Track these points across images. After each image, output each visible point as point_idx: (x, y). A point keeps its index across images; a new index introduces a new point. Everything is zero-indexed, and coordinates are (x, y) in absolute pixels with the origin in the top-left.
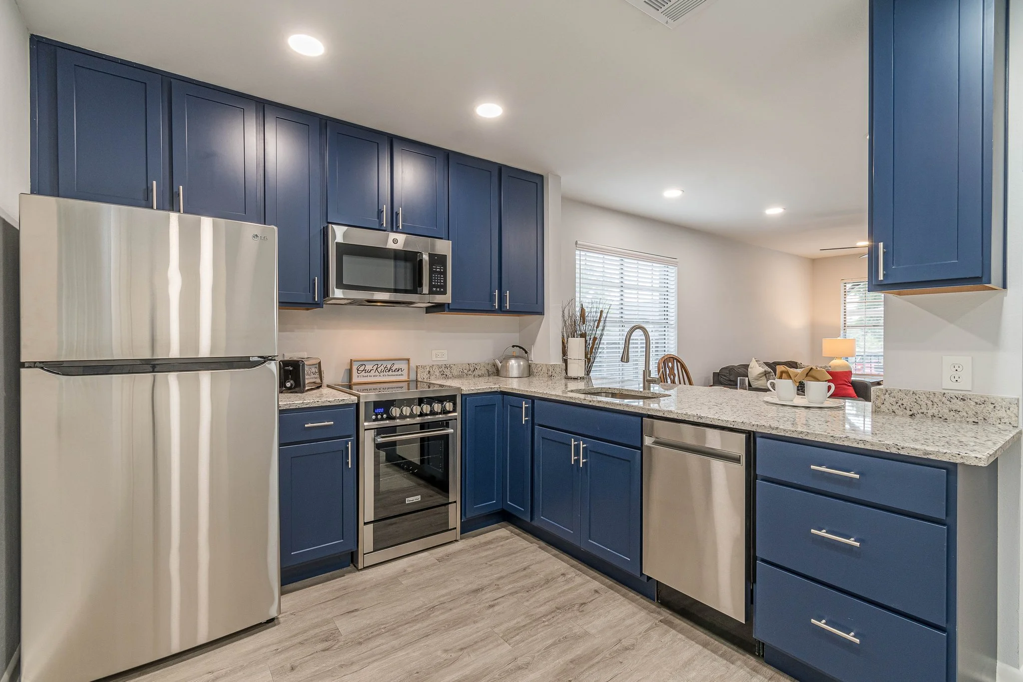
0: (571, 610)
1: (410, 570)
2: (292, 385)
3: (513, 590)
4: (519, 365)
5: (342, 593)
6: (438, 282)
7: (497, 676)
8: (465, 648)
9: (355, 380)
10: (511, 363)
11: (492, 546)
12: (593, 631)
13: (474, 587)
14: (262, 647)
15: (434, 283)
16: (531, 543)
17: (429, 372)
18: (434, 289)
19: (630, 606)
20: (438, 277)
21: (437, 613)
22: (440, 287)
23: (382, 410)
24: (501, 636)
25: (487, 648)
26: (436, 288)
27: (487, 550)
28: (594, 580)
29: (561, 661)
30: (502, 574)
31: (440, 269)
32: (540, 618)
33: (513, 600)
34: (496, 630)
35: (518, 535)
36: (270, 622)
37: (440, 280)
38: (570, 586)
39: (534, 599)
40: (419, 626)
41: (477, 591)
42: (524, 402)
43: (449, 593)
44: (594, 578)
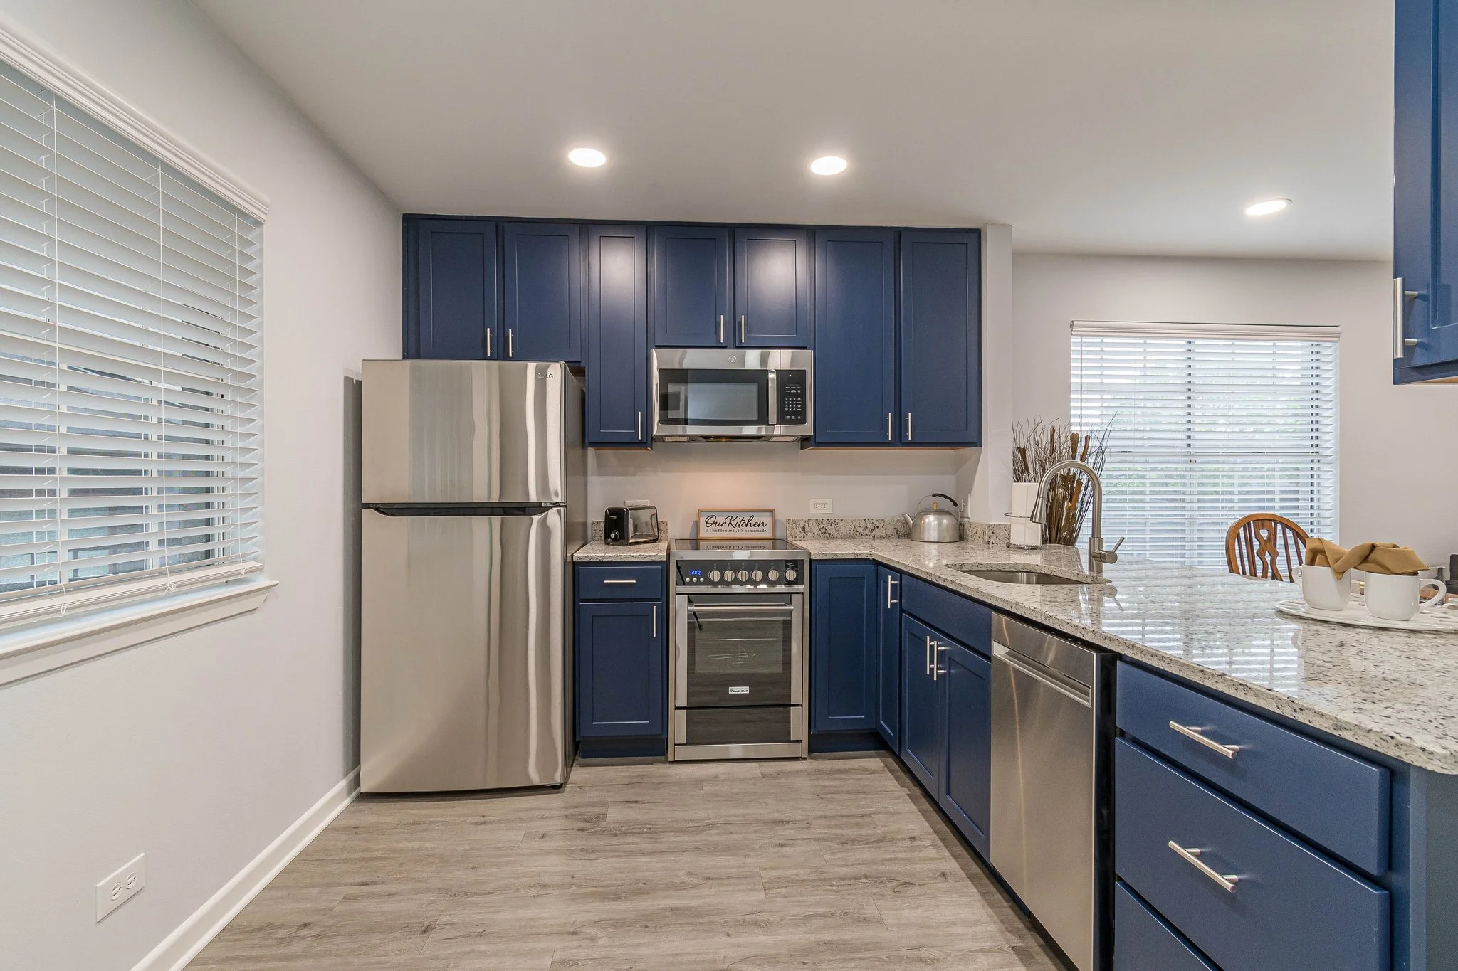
0: (882, 885)
1: (722, 777)
2: (616, 535)
3: (827, 836)
4: (940, 524)
5: (639, 780)
6: (793, 408)
7: (722, 921)
8: (713, 879)
9: (703, 534)
10: (927, 520)
11: (843, 776)
12: (890, 920)
13: (777, 816)
14: (535, 809)
15: (787, 410)
16: (902, 787)
17: (804, 528)
18: (788, 417)
19: (981, 911)
20: (793, 401)
21: (714, 832)
22: (796, 414)
23: (699, 572)
24: (764, 881)
25: (737, 888)
26: (791, 415)
27: (835, 779)
28: (953, 860)
29: (813, 937)
30: (827, 813)
31: (797, 390)
32: (832, 879)
33: (816, 846)
34: (763, 873)
35: (892, 772)
36: (555, 789)
37: (796, 404)
38: (908, 855)
39: (843, 855)
40: (686, 838)
41: (780, 822)
42: (890, 577)
43: (744, 816)
44: (956, 857)
